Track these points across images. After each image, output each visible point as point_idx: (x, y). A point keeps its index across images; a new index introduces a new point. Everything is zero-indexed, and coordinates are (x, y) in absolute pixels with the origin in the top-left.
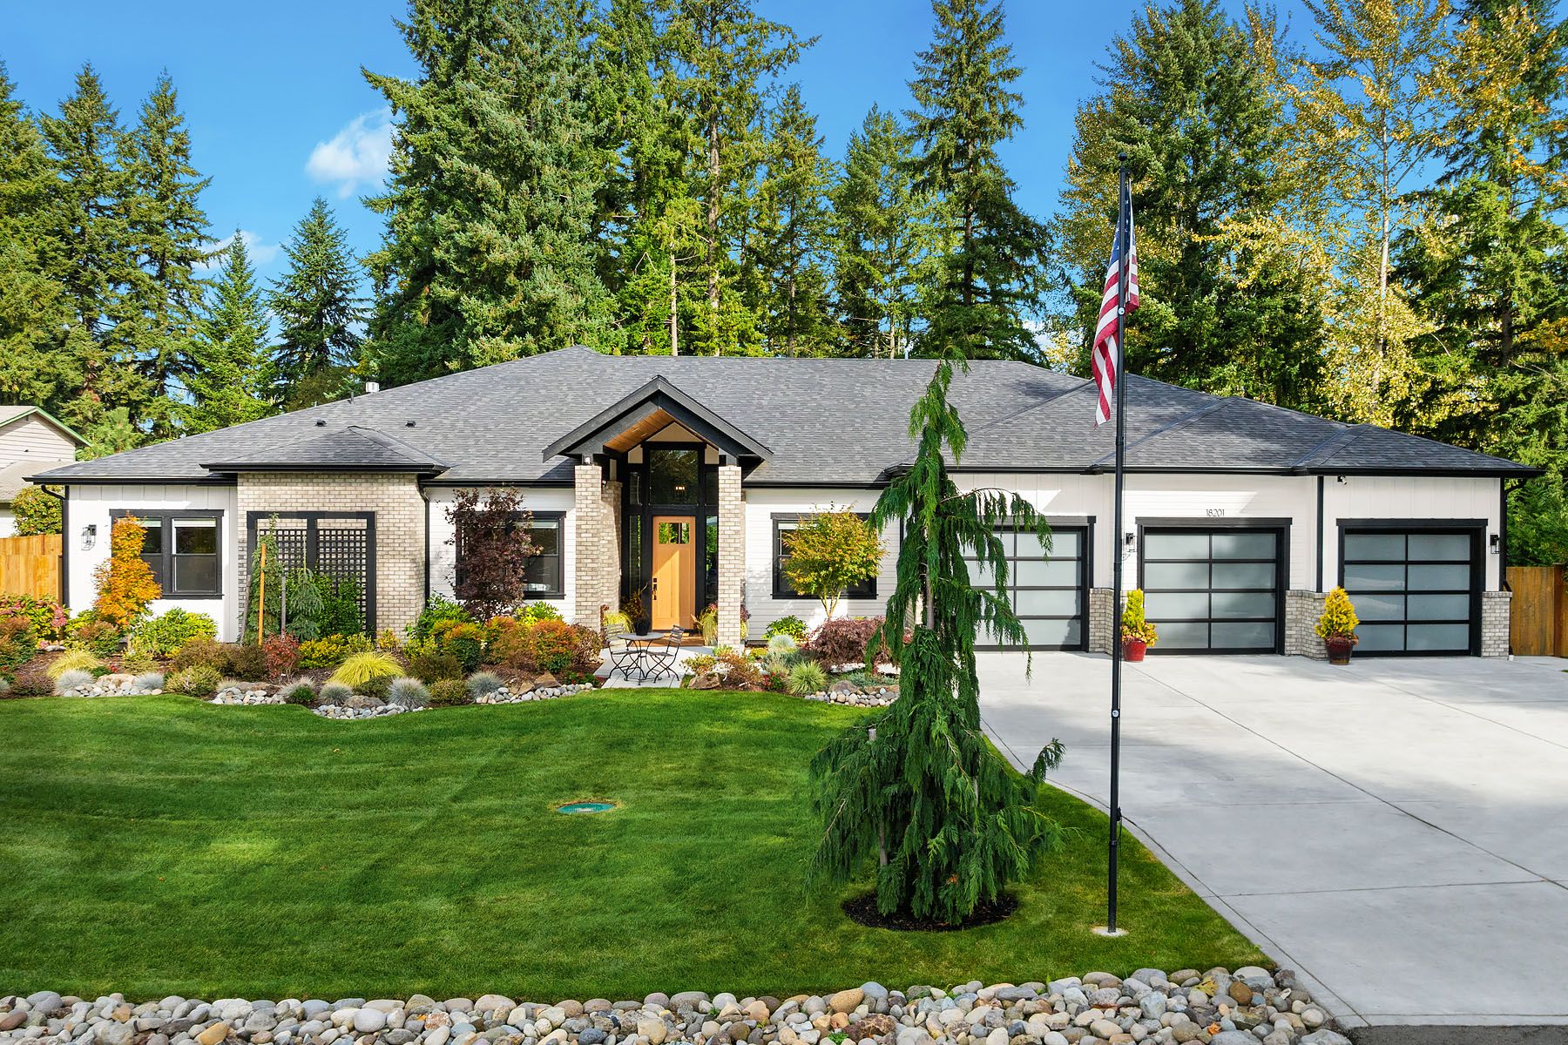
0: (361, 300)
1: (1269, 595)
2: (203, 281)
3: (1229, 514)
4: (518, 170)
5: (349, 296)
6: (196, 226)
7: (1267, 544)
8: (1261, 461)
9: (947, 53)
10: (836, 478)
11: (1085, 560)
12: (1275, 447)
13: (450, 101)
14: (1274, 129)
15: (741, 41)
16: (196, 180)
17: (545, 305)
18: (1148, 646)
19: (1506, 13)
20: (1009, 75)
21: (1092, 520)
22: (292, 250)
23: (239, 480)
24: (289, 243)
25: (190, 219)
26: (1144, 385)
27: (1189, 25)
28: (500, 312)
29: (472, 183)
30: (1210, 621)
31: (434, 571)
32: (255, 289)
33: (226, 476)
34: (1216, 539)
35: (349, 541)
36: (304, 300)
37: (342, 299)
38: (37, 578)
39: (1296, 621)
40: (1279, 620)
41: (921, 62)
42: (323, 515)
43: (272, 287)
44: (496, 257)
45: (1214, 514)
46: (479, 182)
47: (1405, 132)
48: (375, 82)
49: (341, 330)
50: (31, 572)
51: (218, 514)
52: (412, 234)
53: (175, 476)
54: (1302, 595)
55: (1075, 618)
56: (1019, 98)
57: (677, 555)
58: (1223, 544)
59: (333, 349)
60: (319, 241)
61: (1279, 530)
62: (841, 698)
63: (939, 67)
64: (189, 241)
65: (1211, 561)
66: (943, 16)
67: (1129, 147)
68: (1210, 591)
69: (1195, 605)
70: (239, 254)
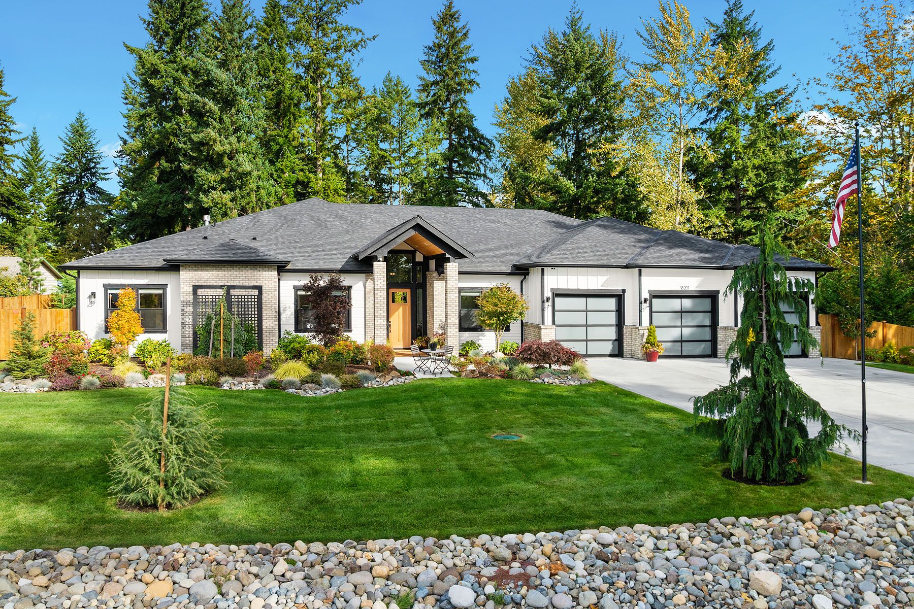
0: (103, 168)
1: (708, 328)
2: (12, 156)
3: (690, 289)
4: (227, 102)
5: (98, 166)
6: (8, 124)
7: (706, 304)
8: (706, 263)
9: (440, 46)
10: (490, 269)
11: (620, 311)
12: (707, 256)
13: (171, 62)
14: (619, 95)
15: (334, 36)
16: (7, 99)
17: (245, 174)
18: (659, 354)
19: (737, 43)
20: (473, 60)
21: (624, 291)
22: (65, 139)
23: (181, 268)
24: (63, 136)
25: (4, 121)
26: (623, 224)
27: (576, 40)
28: (218, 178)
29: (203, 107)
30: (682, 341)
31: (283, 317)
32: (44, 161)
33: (173, 266)
34: (684, 300)
35: (248, 302)
36: (71, 168)
37: (94, 168)
38: (57, 322)
39: (723, 341)
40: (714, 341)
41: (426, 50)
42: (234, 287)
43: (54, 160)
44: (218, 148)
45: (684, 289)
46: (207, 108)
47: (692, 99)
48: (131, 50)
49: (94, 185)
50: (53, 318)
51: (164, 287)
52: (155, 133)
53: (143, 265)
54: (726, 328)
55: (615, 340)
56: (475, 72)
57: (401, 309)
58: (687, 303)
59: (88, 195)
60: (81, 135)
61: (713, 297)
62: (551, 381)
63: (435, 54)
64: (5, 133)
65: (681, 312)
66: (439, 28)
67: (547, 101)
68: (682, 327)
69: (675, 333)
70: (35, 141)
